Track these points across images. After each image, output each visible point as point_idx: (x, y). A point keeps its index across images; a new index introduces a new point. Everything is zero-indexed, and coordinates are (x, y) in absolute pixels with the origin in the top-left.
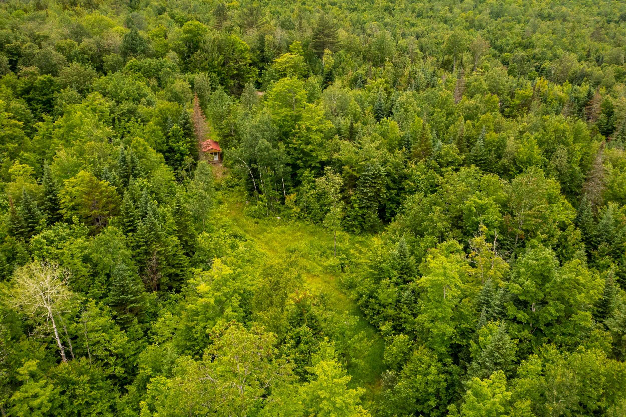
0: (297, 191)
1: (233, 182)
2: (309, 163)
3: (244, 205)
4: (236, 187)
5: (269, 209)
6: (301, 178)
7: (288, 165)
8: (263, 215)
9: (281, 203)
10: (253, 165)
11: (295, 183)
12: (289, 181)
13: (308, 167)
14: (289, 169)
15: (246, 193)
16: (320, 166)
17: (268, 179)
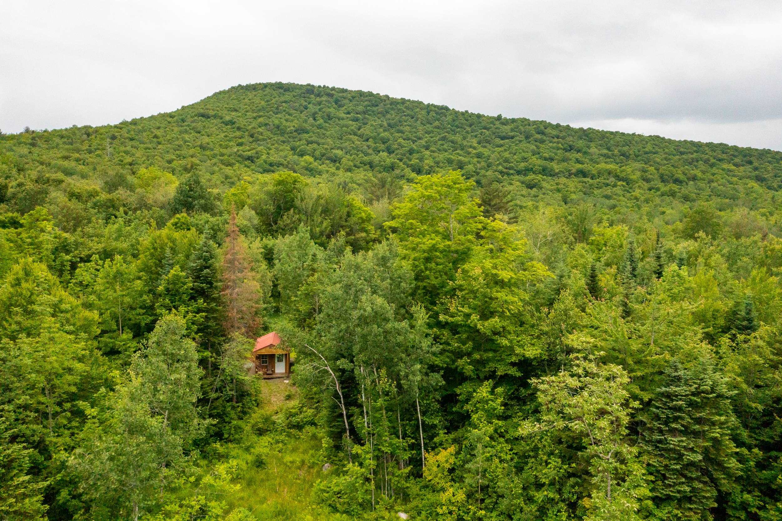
0: (455, 441)
1: (302, 416)
2: (491, 366)
3: (319, 474)
4: (308, 428)
5: (378, 487)
6: (468, 407)
7: (433, 368)
8: (361, 505)
9: (411, 473)
10: (343, 363)
11: (451, 422)
12: (434, 413)
13: (486, 378)
14: (437, 379)
15: (326, 442)
16: (519, 374)
17: (380, 402)
